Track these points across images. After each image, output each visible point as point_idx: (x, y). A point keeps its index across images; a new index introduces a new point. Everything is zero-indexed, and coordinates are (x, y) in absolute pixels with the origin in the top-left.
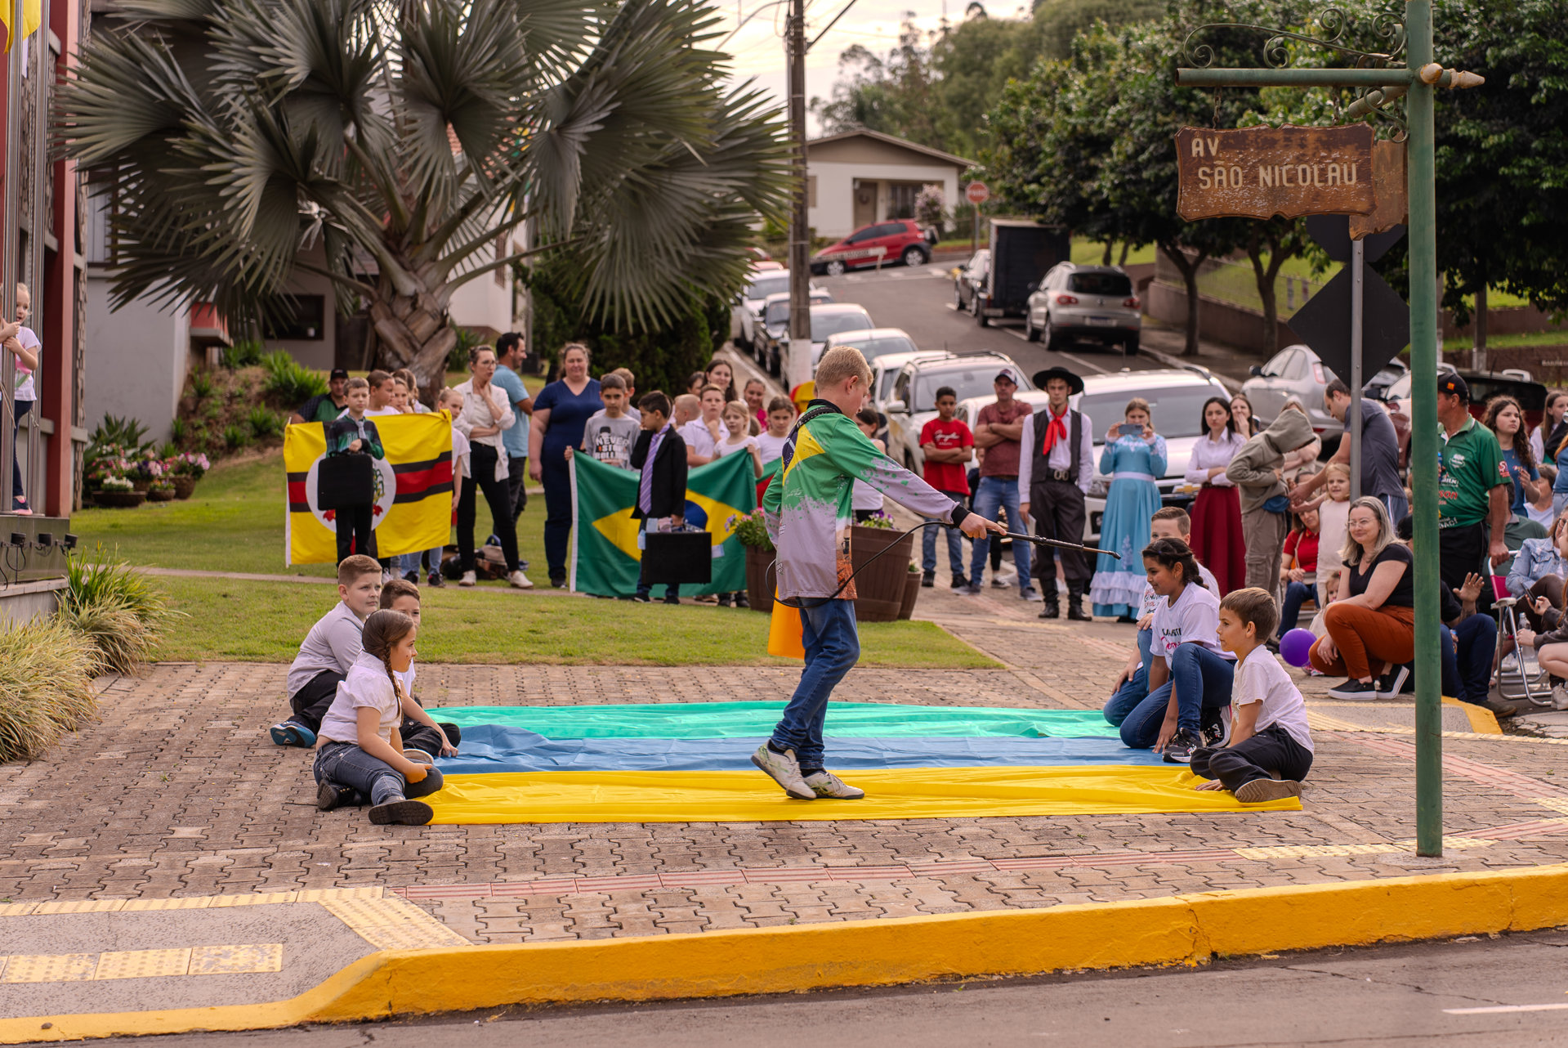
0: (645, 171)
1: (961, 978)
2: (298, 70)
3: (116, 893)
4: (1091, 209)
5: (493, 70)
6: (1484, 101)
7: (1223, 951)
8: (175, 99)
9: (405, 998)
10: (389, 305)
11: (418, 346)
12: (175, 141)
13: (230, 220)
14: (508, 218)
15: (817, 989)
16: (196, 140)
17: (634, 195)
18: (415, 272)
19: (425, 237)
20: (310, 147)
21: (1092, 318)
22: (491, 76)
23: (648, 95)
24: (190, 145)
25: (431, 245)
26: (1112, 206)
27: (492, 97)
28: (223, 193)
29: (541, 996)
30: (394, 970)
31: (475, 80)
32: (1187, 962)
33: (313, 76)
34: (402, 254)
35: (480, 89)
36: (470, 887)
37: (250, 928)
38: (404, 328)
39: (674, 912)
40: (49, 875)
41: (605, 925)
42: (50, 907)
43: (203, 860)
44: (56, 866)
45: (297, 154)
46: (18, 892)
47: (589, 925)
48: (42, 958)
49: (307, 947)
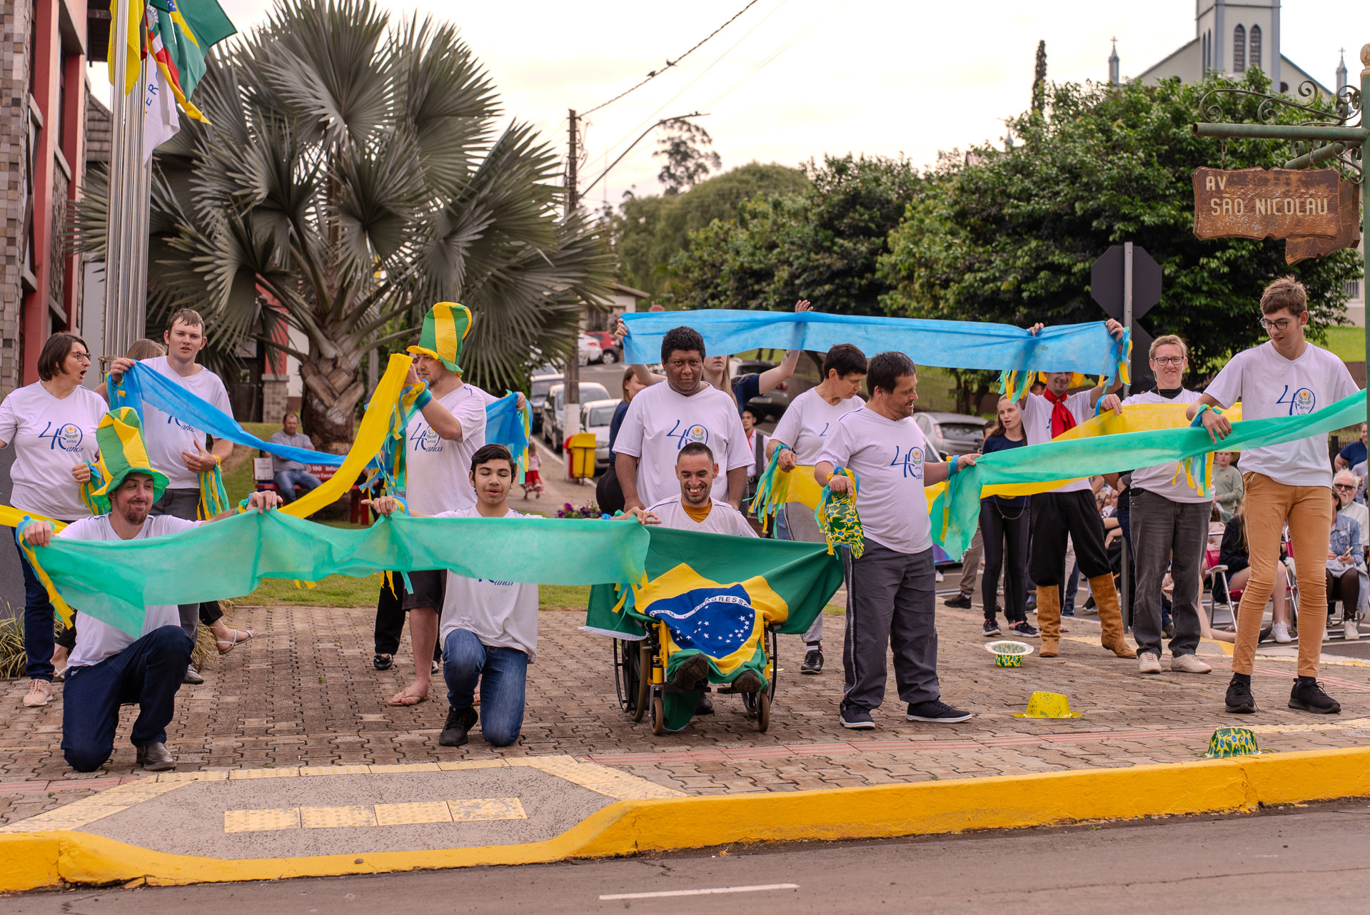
0: (507, 270)
1: (1076, 822)
2: (261, 191)
3: (353, 761)
5: (402, 194)
6: (1070, 240)
7: (1267, 802)
8: (166, 210)
9: (649, 838)
10: (316, 365)
11: (337, 395)
12: (172, 241)
13: (211, 298)
14: (397, 307)
15: (968, 831)
16: (187, 240)
17: (495, 286)
18: (336, 341)
19: (343, 316)
20: (269, 247)
22: (402, 199)
23: (512, 214)
24: (181, 244)
25: (347, 322)
27: (404, 213)
28: (207, 278)
29: (755, 837)
30: (638, 815)
31: (391, 201)
32: (1242, 810)
33: (271, 196)
34: (326, 328)
35: (394, 207)
36: (640, 755)
37: (486, 786)
38: (327, 382)
39: (829, 772)
40: (287, 748)
41: (782, 781)
42: (311, 771)
43: (403, 737)
44: (287, 742)
45: (258, 251)
46: (271, 760)
47: (769, 781)
48: (328, 809)
49: (544, 800)
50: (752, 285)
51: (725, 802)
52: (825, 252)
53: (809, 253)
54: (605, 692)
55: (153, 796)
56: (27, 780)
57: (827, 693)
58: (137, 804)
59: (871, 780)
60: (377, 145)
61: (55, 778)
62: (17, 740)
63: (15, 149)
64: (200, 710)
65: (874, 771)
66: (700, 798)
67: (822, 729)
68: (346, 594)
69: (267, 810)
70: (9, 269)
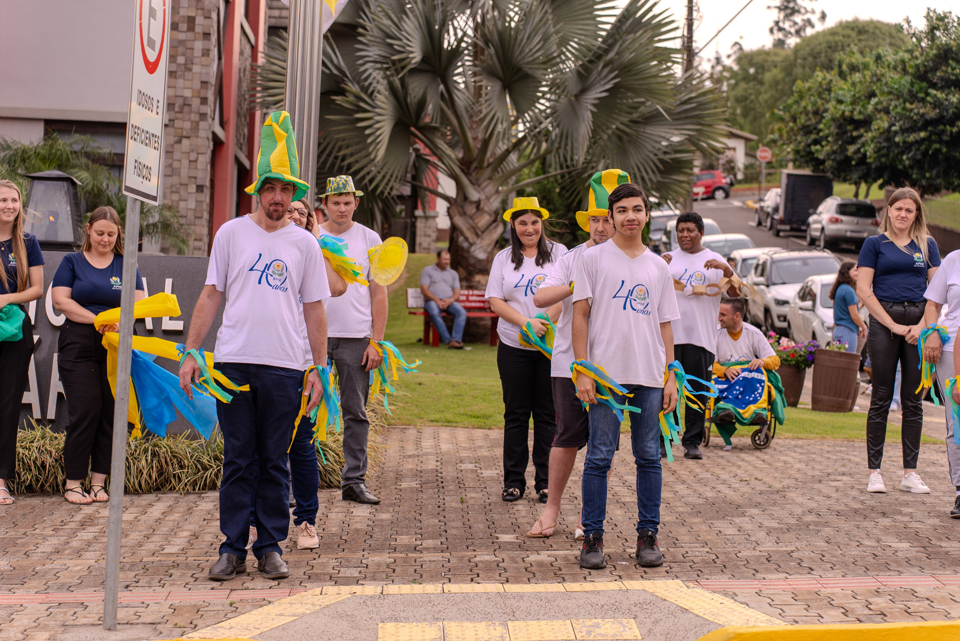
0: (629, 124)
2: (416, 56)
4: (853, 163)
5: (538, 58)
8: (335, 72)
10: (462, 207)
11: (480, 233)
12: (339, 99)
13: (371, 149)
14: (532, 157)
16: (351, 98)
17: (620, 138)
18: (479, 186)
19: (486, 164)
20: (422, 104)
21: (852, 231)
22: (538, 61)
23: (635, 75)
24: (347, 102)
25: (489, 169)
26: (869, 160)
27: (538, 73)
28: (367, 132)
31: (528, 63)
33: (424, 60)
34: (470, 174)
35: (530, 69)
36: (743, 582)
37: (606, 607)
38: (471, 222)
39: (914, 605)
40: (433, 565)
41: (871, 612)
42: (453, 588)
43: (533, 558)
44: (433, 559)
45: (413, 108)
46: (418, 577)
47: (859, 612)
48: (467, 624)
49: (656, 622)
50: (851, 132)
51: (819, 631)
52: (919, 101)
53: (905, 102)
54: (712, 518)
55: (318, 607)
56: (212, 589)
57: (914, 525)
58: (304, 614)
59: (953, 614)
60: (516, 13)
61: (235, 587)
62: (205, 550)
63: (207, 21)
64: (358, 526)
65: (956, 605)
66: (796, 627)
67: (908, 560)
68: (486, 417)
69: (414, 624)
70: (203, 125)
